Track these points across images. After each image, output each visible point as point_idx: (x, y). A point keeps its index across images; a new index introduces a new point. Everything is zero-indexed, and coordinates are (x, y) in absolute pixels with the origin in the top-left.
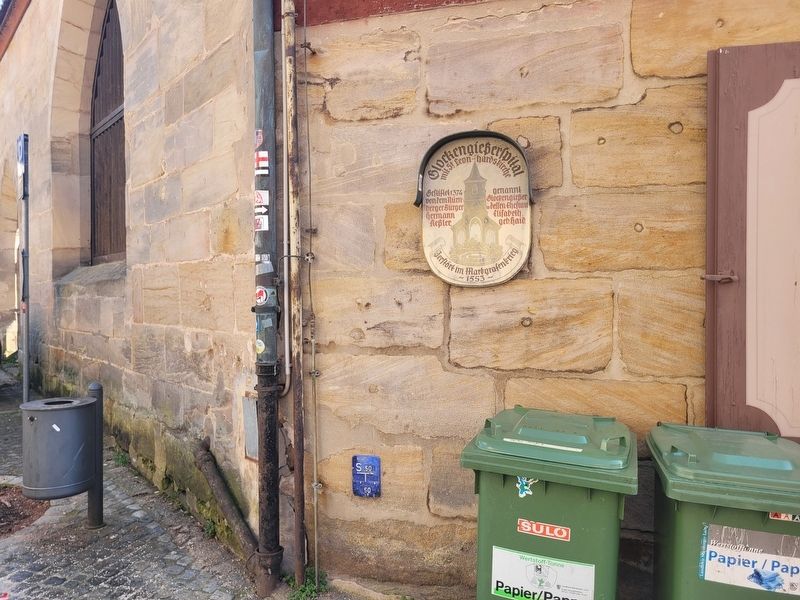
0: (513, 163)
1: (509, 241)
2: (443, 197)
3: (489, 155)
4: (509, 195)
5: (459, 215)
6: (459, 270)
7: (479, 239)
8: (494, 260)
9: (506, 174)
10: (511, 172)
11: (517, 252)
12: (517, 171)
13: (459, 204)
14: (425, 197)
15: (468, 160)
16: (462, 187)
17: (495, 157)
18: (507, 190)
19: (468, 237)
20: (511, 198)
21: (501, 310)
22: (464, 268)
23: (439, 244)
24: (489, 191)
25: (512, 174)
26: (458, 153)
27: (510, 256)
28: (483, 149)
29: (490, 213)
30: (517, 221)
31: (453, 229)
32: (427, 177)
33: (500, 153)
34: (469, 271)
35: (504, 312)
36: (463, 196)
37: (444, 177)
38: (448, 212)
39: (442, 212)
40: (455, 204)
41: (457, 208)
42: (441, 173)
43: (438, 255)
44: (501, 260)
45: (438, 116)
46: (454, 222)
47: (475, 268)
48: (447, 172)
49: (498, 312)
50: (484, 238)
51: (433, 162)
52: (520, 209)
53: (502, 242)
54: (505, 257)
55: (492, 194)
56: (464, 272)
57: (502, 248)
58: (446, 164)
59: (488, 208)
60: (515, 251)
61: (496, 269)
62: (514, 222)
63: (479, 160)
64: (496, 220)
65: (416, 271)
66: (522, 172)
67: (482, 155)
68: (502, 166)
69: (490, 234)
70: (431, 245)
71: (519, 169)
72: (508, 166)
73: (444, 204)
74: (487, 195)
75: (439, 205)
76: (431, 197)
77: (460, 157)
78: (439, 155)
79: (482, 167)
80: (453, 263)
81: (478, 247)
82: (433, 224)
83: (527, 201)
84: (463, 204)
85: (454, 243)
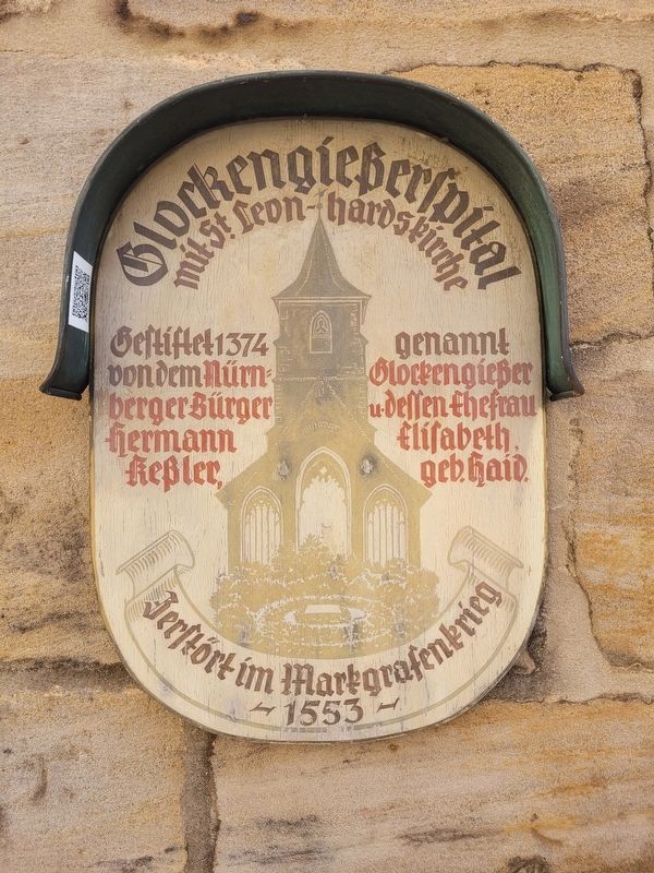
0: (477, 235)
1: (462, 552)
2: (186, 360)
3: (379, 195)
4: (460, 360)
5: (252, 440)
6: (252, 676)
7: (339, 542)
8: (401, 631)
9: (449, 278)
10: (467, 270)
11: (496, 598)
12: (491, 268)
13: (251, 393)
14: (104, 358)
15: (291, 210)
16: (268, 323)
17: (400, 204)
18: (452, 343)
19: (290, 530)
20: (466, 377)
21: (425, 826)
22: (277, 664)
23: (165, 563)
24: (379, 343)
25: (474, 280)
26: (248, 177)
27: (469, 617)
28: (353, 170)
29: (385, 434)
30: (495, 472)
31: (229, 496)
32: (113, 270)
33: (422, 191)
34: (298, 677)
35: (436, 835)
36: (269, 361)
37: (188, 277)
38: (207, 423)
39: (181, 425)
40: (238, 393)
41: (246, 411)
42: (174, 259)
43: (160, 612)
44: (433, 634)
45: (163, 33)
46: (231, 466)
47: (323, 666)
48: (204, 256)
49: (413, 838)
50: (358, 539)
51: (141, 209)
52: (505, 422)
53: (433, 555)
54: (449, 619)
55: (391, 355)
56: (277, 685)
57: (433, 580)
58: (195, 223)
59: (376, 411)
60: (487, 596)
61: (411, 669)
62: (482, 473)
63: (338, 212)
64: (410, 462)
65: (64, 669)
66: (513, 271)
67: (349, 194)
68: (430, 245)
69: (383, 521)
70: (129, 568)
71: (499, 258)
72: (454, 245)
73: (187, 392)
74: (371, 361)
75: (166, 393)
76: (131, 359)
77: (258, 196)
78: (165, 183)
79: (349, 242)
80: (226, 647)
81: (332, 575)
82: (138, 473)
83: (534, 388)
84: (268, 391)
85: (234, 558)
